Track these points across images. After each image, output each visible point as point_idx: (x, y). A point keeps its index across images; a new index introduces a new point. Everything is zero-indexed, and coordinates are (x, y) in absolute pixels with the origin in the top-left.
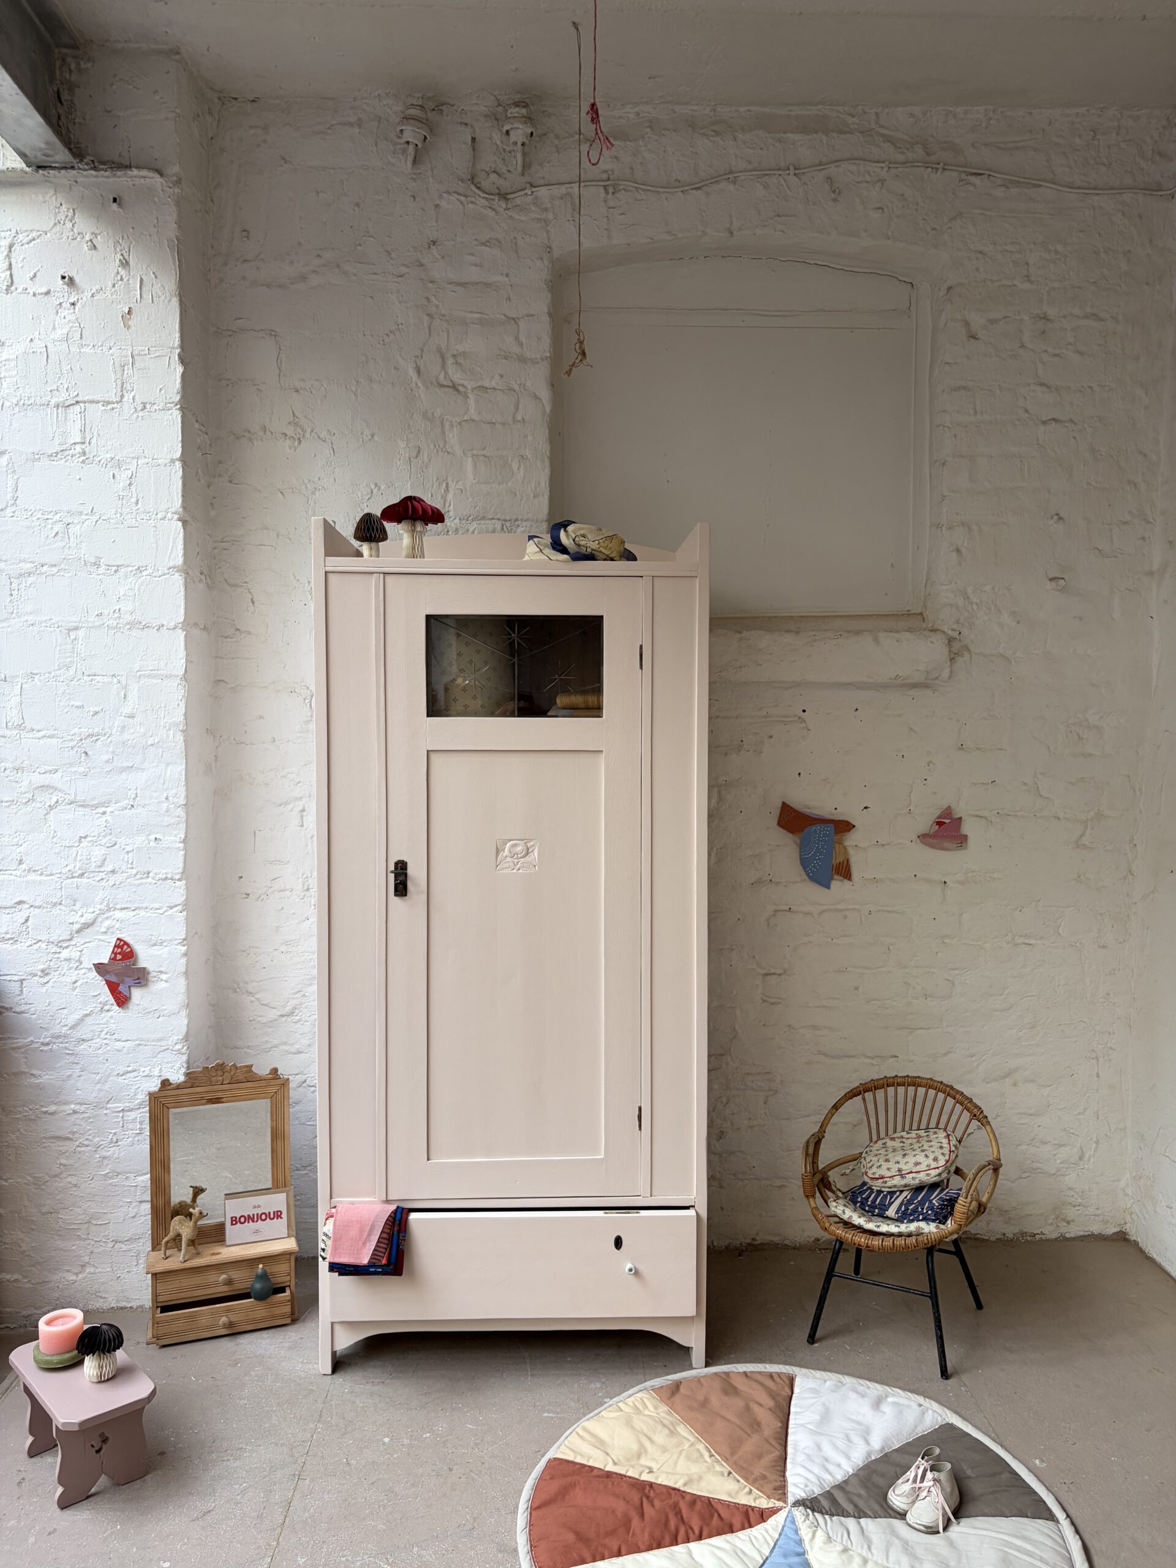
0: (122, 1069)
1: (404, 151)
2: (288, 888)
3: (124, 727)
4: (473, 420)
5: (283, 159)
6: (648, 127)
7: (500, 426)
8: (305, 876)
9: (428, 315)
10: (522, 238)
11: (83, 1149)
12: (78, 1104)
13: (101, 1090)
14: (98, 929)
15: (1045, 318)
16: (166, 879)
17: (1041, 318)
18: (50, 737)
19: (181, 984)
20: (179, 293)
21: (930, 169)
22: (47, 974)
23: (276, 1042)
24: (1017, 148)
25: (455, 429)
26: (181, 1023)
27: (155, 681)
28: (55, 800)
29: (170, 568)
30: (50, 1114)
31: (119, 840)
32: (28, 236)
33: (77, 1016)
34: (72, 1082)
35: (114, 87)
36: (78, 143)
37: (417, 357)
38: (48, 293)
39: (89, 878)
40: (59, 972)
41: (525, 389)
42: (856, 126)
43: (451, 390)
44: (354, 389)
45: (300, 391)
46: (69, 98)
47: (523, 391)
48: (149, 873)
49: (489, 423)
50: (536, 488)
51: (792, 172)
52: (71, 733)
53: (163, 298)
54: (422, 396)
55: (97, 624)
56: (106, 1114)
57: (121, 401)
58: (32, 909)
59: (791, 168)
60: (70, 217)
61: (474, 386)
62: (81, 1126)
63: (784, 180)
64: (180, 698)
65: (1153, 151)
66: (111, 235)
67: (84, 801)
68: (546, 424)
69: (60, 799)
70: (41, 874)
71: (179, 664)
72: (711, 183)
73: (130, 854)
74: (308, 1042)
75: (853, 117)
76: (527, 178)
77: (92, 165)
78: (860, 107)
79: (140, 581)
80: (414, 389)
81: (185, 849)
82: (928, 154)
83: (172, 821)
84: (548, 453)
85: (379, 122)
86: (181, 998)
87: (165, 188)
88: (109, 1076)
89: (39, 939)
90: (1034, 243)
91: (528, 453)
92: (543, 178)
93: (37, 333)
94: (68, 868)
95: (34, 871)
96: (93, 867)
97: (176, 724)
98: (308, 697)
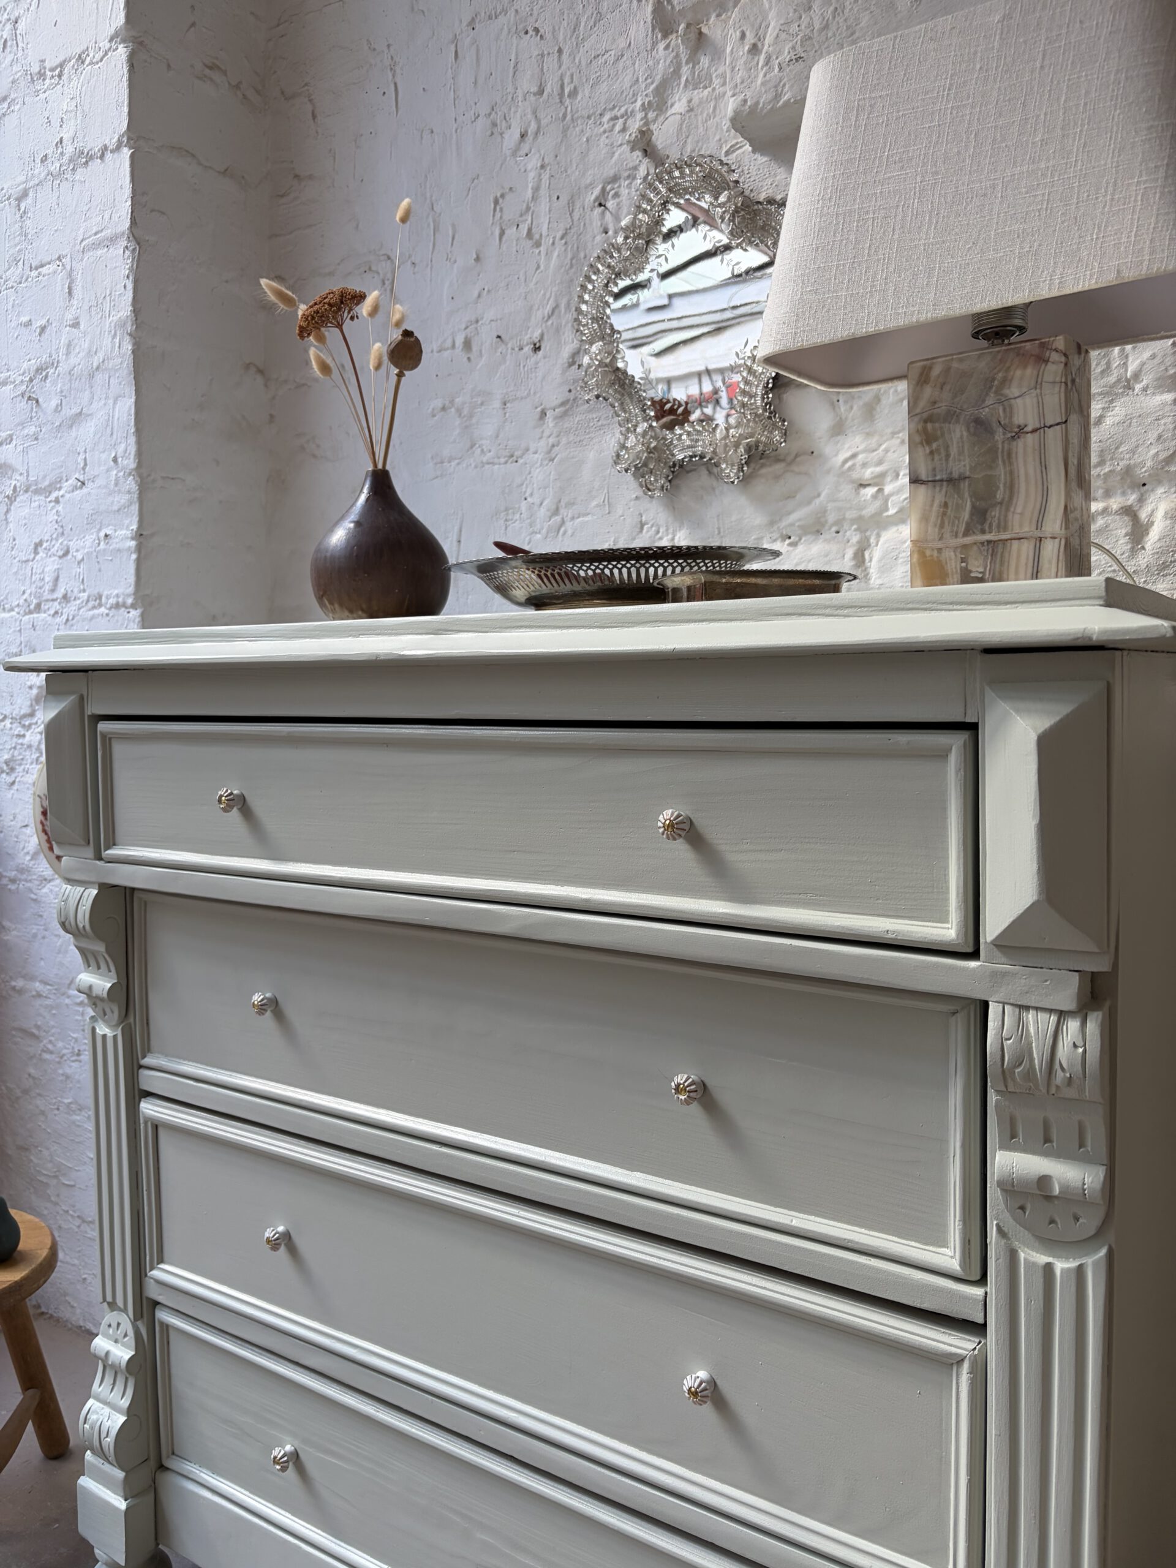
3: (69, 345)
11: (48, 1056)
12: (42, 982)
16: (117, 606)
22: (12, 770)
27: (99, 252)
31: (71, 543)
34: (36, 945)
39: (45, 612)
40: (23, 767)
48: (100, 597)
52: (21, 372)
55: (43, 175)
62: (44, 1018)
64: (127, 273)
67: (36, 482)
69: (18, 485)
71: (124, 210)
73: (81, 567)
79: (81, 78)
81: (139, 549)
83: (123, 501)
96: (47, 592)
97: (122, 324)
98: (389, 276)
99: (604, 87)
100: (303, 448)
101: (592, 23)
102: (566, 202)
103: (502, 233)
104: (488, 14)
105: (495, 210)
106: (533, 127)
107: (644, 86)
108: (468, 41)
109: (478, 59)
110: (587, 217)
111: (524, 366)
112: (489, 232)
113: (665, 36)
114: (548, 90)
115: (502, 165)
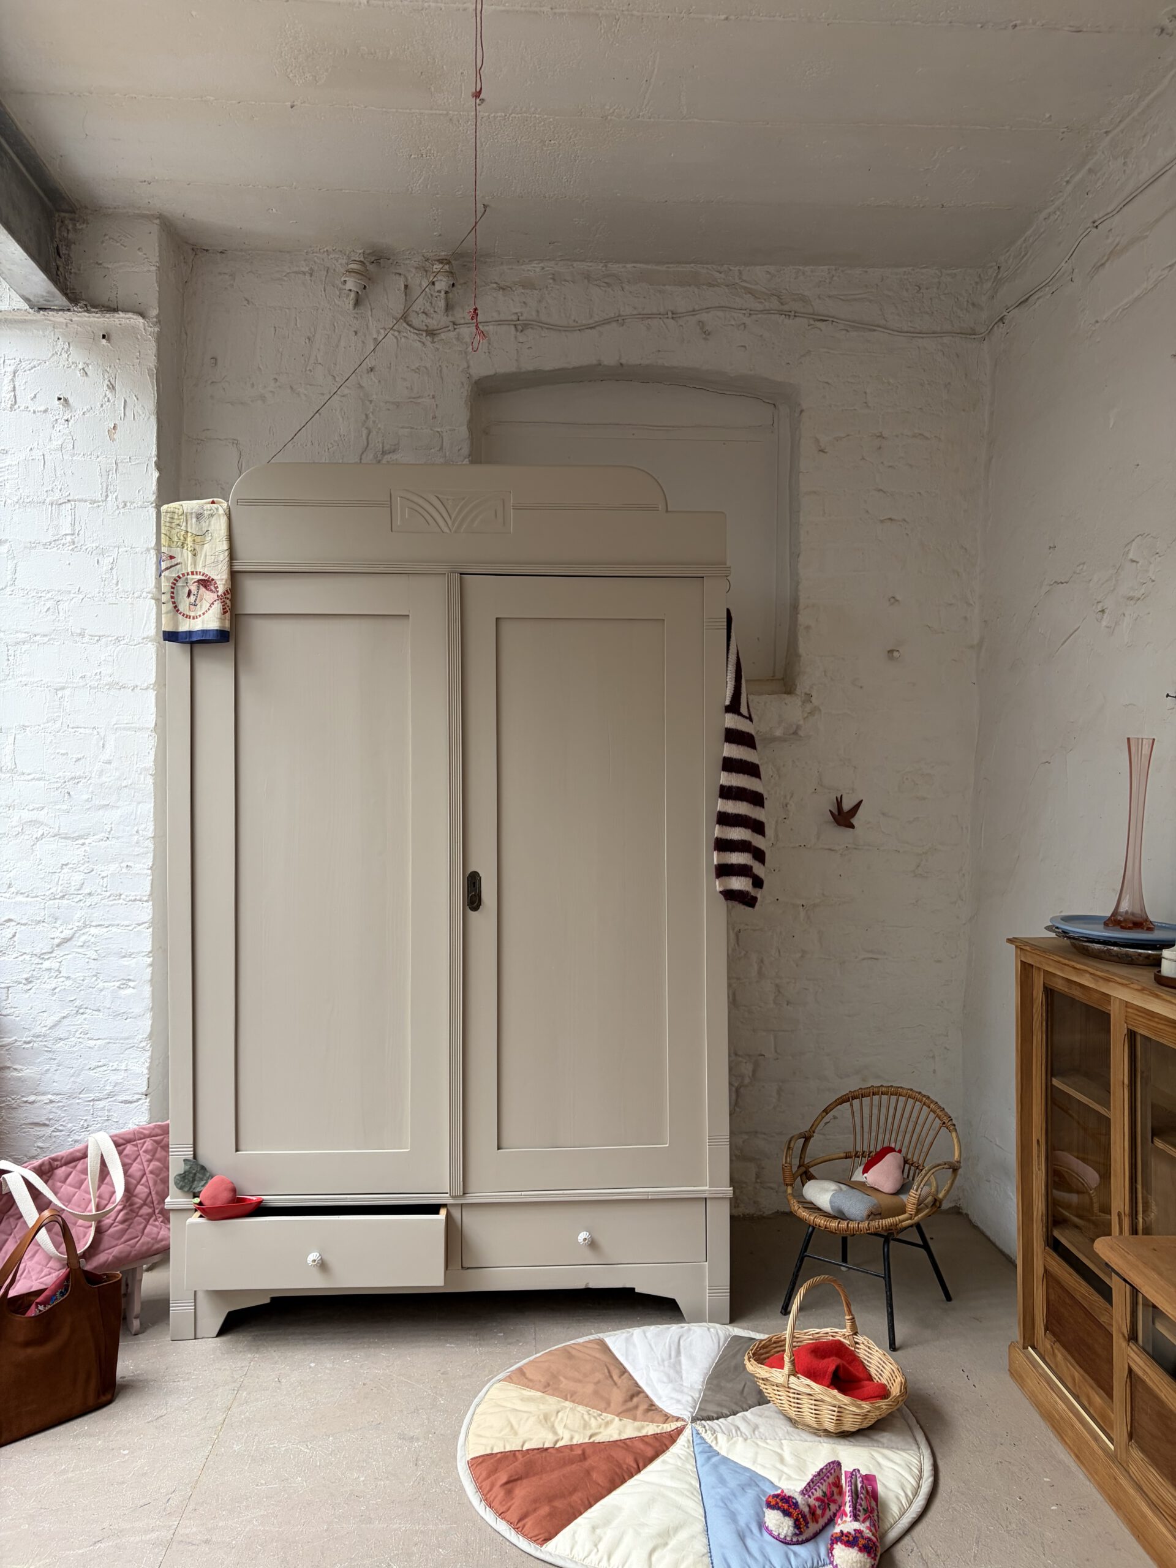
0: (94, 1064)
1: (348, 296)
3: (102, 771)
5: (246, 300)
6: (551, 278)
9: (367, 428)
10: (447, 367)
11: (58, 1134)
12: (54, 1094)
13: (75, 1082)
14: (75, 943)
15: (881, 436)
16: (135, 900)
17: (878, 436)
18: (39, 779)
19: (147, 990)
20: (157, 412)
21: (783, 316)
22: (31, 982)
24: (855, 300)
26: (147, 1023)
27: (129, 733)
28: (40, 833)
29: (144, 639)
30: (30, 1103)
31: (96, 867)
32: (30, 364)
33: (57, 1019)
34: (49, 1075)
35: (104, 244)
36: (74, 289)
38: (46, 411)
39: (68, 900)
40: (40, 980)
42: (722, 281)
46: (67, 252)
48: (121, 895)
51: (670, 315)
52: (57, 776)
53: (143, 415)
55: (81, 684)
56: (78, 1103)
57: (106, 500)
58: (19, 926)
59: (670, 313)
60: (66, 349)
62: (56, 1113)
63: (664, 323)
64: (150, 747)
65: (968, 302)
66: (100, 362)
67: (66, 834)
69: (46, 833)
70: (28, 896)
71: (150, 718)
72: (603, 324)
73: (105, 879)
75: (721, 273)
76: (451, 318)
77: (86, 309)
78: (725, 266)
79: (118, 649)
81: (153, 874)
82: (782, 304)
83: (141, 851)
85: (327, 272)
86: (148, 1002)
87: (147, 328)
88: (82, 1069)
89: (25, 951)
90: (871, 376)
92: (464, 318)
93: (36, 443)
94: (51, 891)
95: (22, 894)
96: (73, 889)
97: (146, 769)
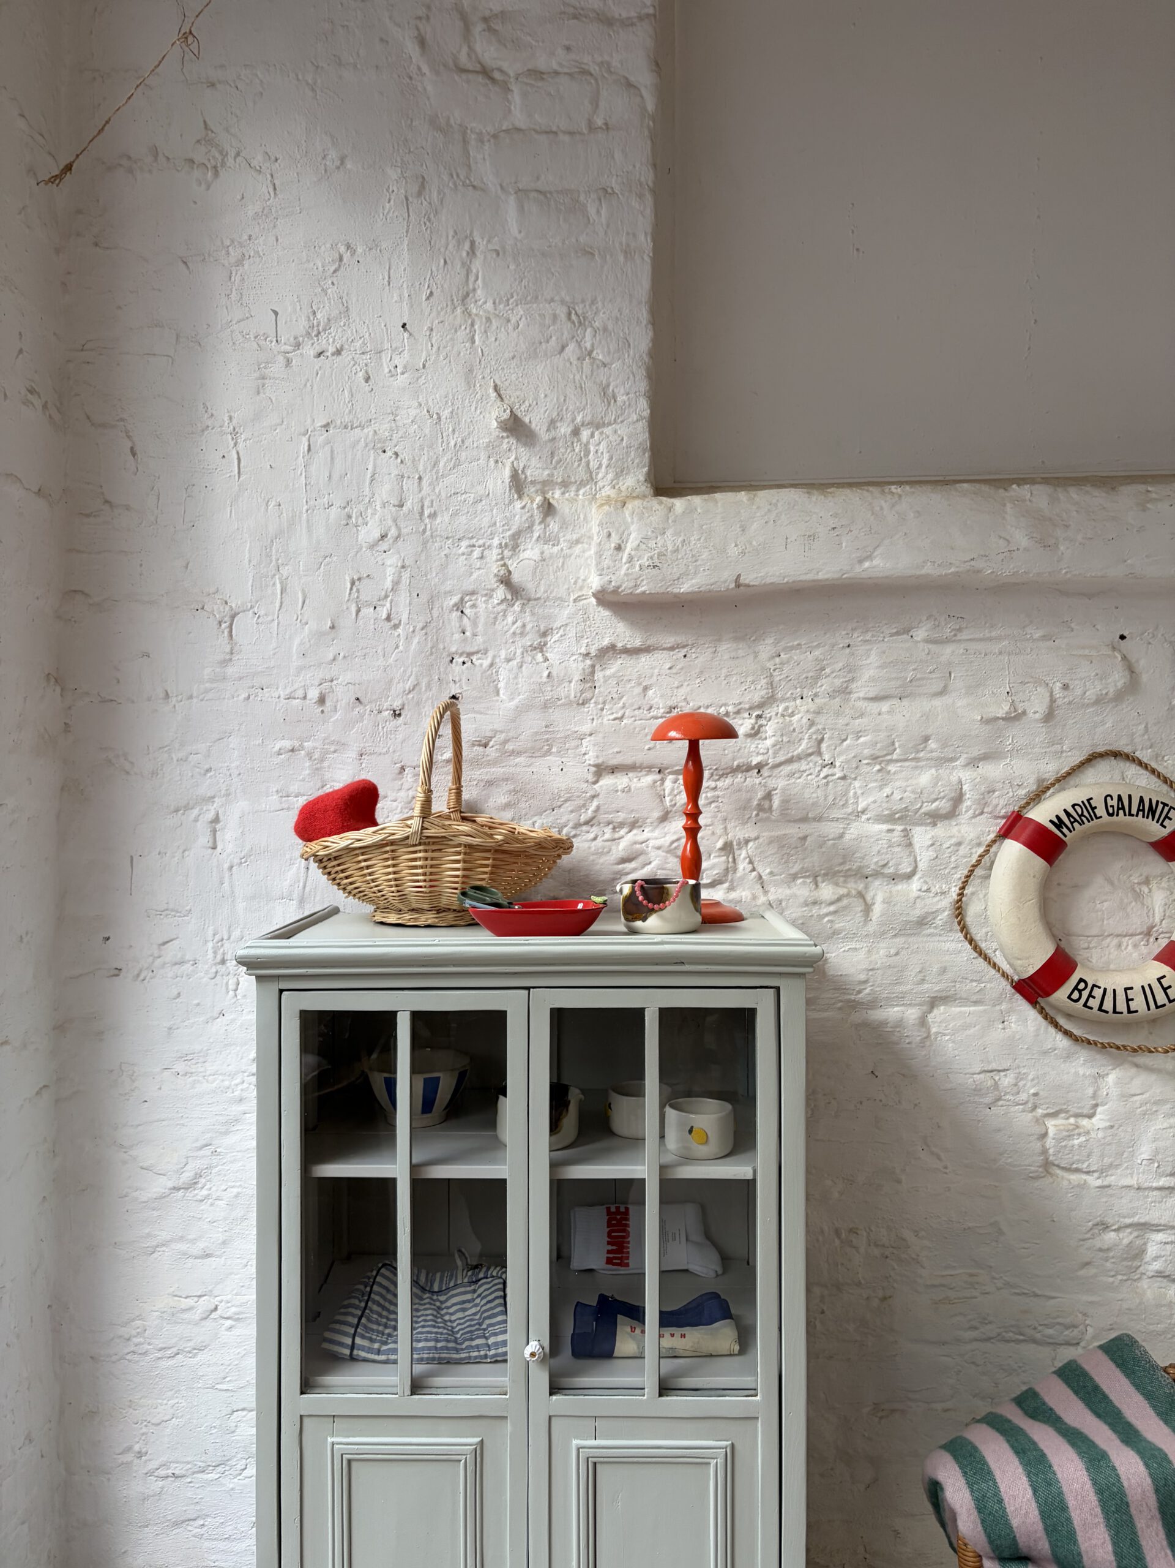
2: (187, 958)
4: (519, 130)
7: (566, 138)
8: (217, 938)
23: (164, 1235)
25: (487, 146)
37: (420, 18)
41: (611, 72)
43: (480, 78)
44: (310, 81)
45: (218, 86)
47: (606, 75)
49: (546, 132)
50: (628, 245)
54: (429, 88)
61: (521, 72)
68: (646, 133)
74: (221, 1237)
80: (415, 76)
84: (651, 184)
91: (614, 184)
98: (226, 619)
99: (463, 519)
100: (110, 761)
101: (452, 465)
102: (426, 600)
103: (358, 611)
104: (344, 424)
105: (351, 589)
106: (393, 532)
107: (501, 530)
108: (321, 439)
109: (332, 459)
110: (446, 616)
111: (383, 728)
112: (345, 607)
113: (520, 497)
114: (408, 505)
115: (357, 552)
